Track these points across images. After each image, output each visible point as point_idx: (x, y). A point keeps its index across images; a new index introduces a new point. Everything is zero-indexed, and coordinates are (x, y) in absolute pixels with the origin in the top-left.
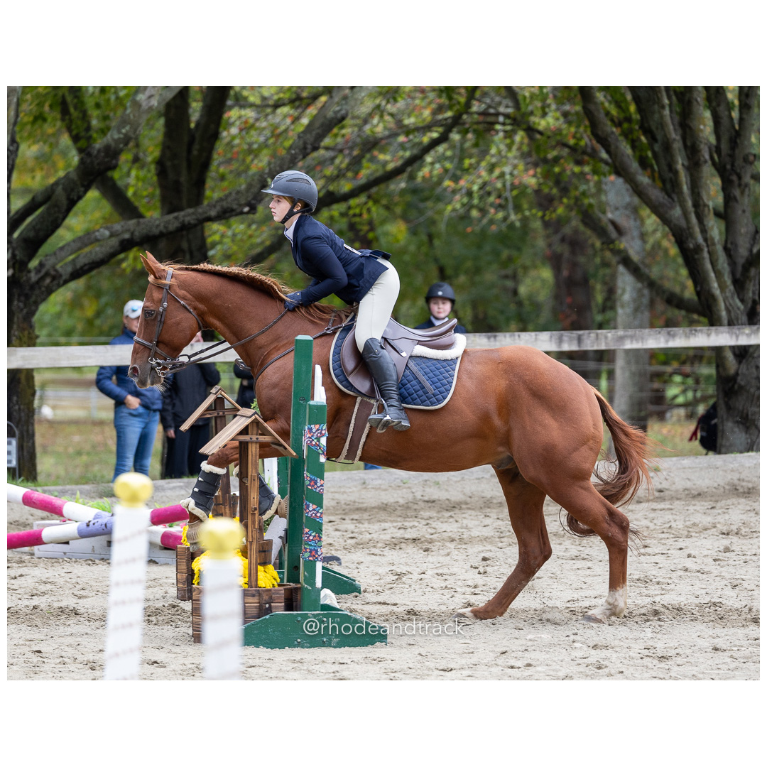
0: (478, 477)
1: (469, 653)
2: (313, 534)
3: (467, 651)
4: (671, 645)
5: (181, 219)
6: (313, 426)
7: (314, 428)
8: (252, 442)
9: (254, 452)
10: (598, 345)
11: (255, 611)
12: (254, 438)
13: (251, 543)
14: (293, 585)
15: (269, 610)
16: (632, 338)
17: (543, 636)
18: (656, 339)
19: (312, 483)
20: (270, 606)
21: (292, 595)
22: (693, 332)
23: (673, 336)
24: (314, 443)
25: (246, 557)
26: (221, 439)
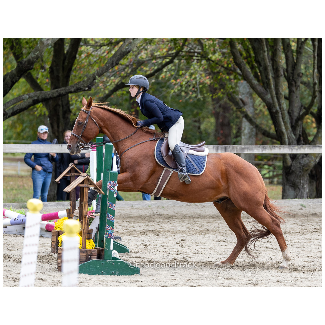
0: (180, 205)
1: (174, 280)
2: (110, 227)
3: (173, 279)
4: (259, 279)
5: (59, 92)
6: (112, 181)
8: (85, 187)
9: (86, 192)
10: (233, 151)
11: (84, 259)
13: (84, 230)
14: (101, 248)
15: (90, 259)
16: (248, 149)
17: (205, 273)
18: (258, 150)
19: (111, 205)
20: (91, 257)
21: (100, 252)
22: (274, 147)
23: (265, 149)
24: (112, 188)
25: (81, 236)
26: (72, 186)
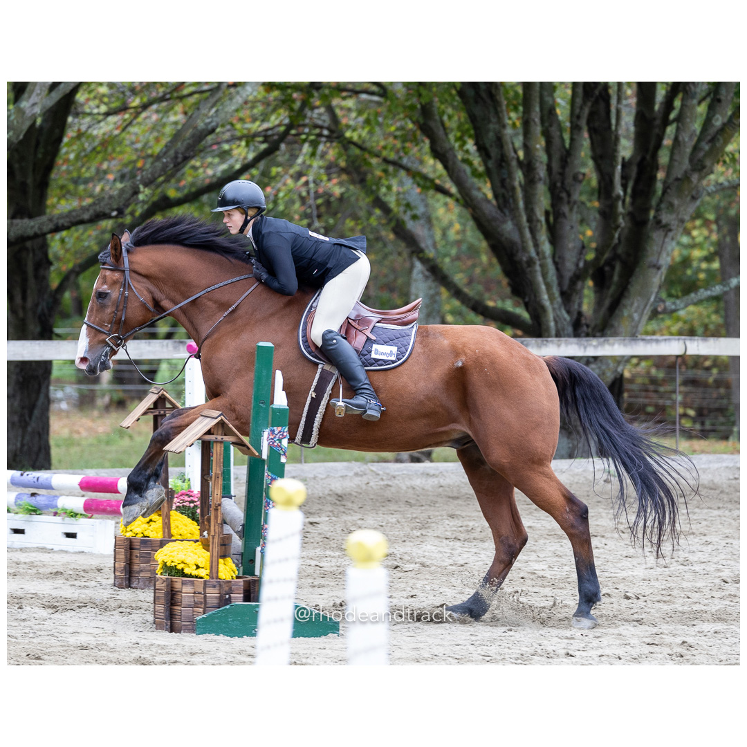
6: (275, 428)
7: (277, 430)
8: (217, 442)
9: (218, 451)
11: (215, 601)
12: (219, 438)
13: (213, 537)
14: (250, 578)
15: (228, 601)
20: (230, 596)
21: (249, 586)
24: (275, 444)
25: (208, 551)
26: (187, 438)
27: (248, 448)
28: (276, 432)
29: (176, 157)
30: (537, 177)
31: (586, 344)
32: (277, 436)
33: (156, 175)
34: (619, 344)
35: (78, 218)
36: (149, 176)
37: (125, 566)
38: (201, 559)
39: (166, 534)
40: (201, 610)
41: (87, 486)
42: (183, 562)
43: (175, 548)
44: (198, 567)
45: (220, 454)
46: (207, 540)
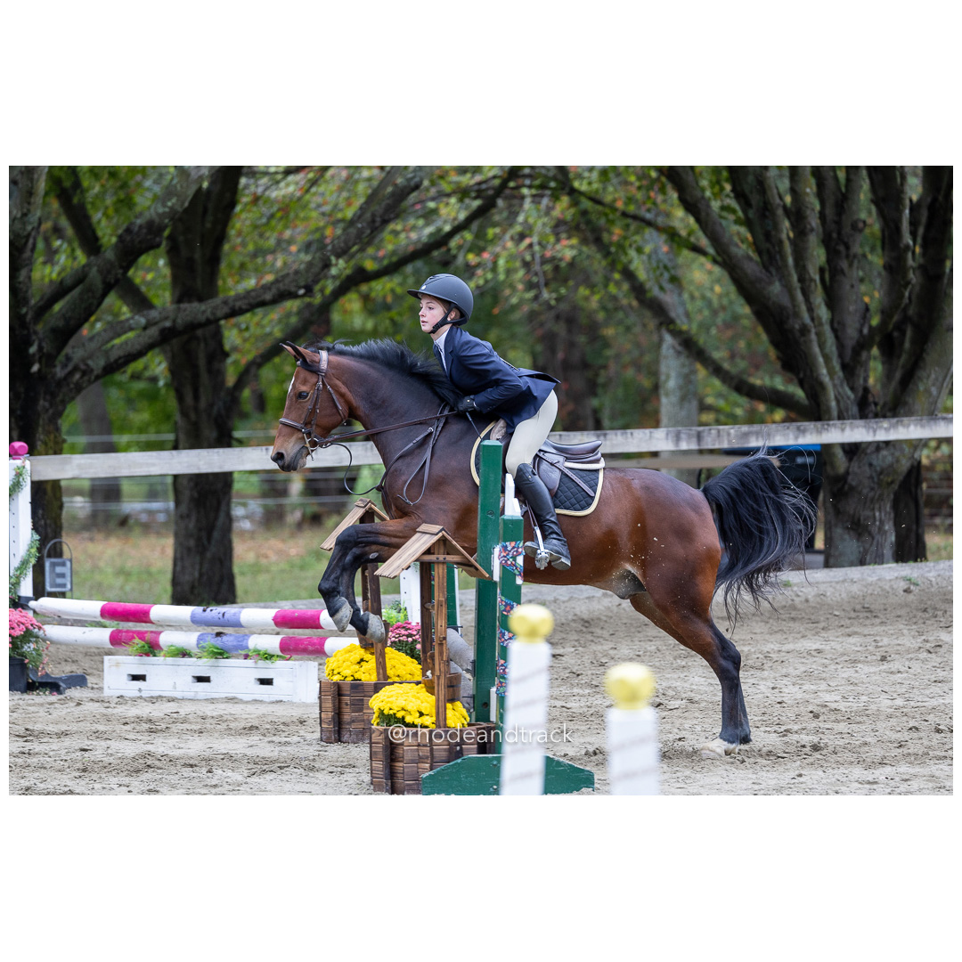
6: (508, 543)
7: (510, 545)
8: (438, 563)
9: (441, 574)
10: (719, 444)
11: (444, 754)
12: (441, 557)
13: (439, 677)
14: (483, 724)
15: (460, 754)
19: (508, 608)
20: (461, 748)
22: (826, 427)
24: (509, 563)
25: (433, 694)
26: (401, 560)
27: (477, 569)
28: (509, 548)
29: (373, 221)
30: (808, 226)
31: (875, 427)
32: (511, 553)
33: (350, 244)
34: (916, 425)
35: (259, 299)
36: (342, 245)
37: (333, 716)
38: (425, 704)
39: (381, 676)
40: (428, 765)
41: (282, 621)
42: (403, 709)
43: (392, 693)
44: (421, 714)
45: (443, 578)
46: (432, 682)
